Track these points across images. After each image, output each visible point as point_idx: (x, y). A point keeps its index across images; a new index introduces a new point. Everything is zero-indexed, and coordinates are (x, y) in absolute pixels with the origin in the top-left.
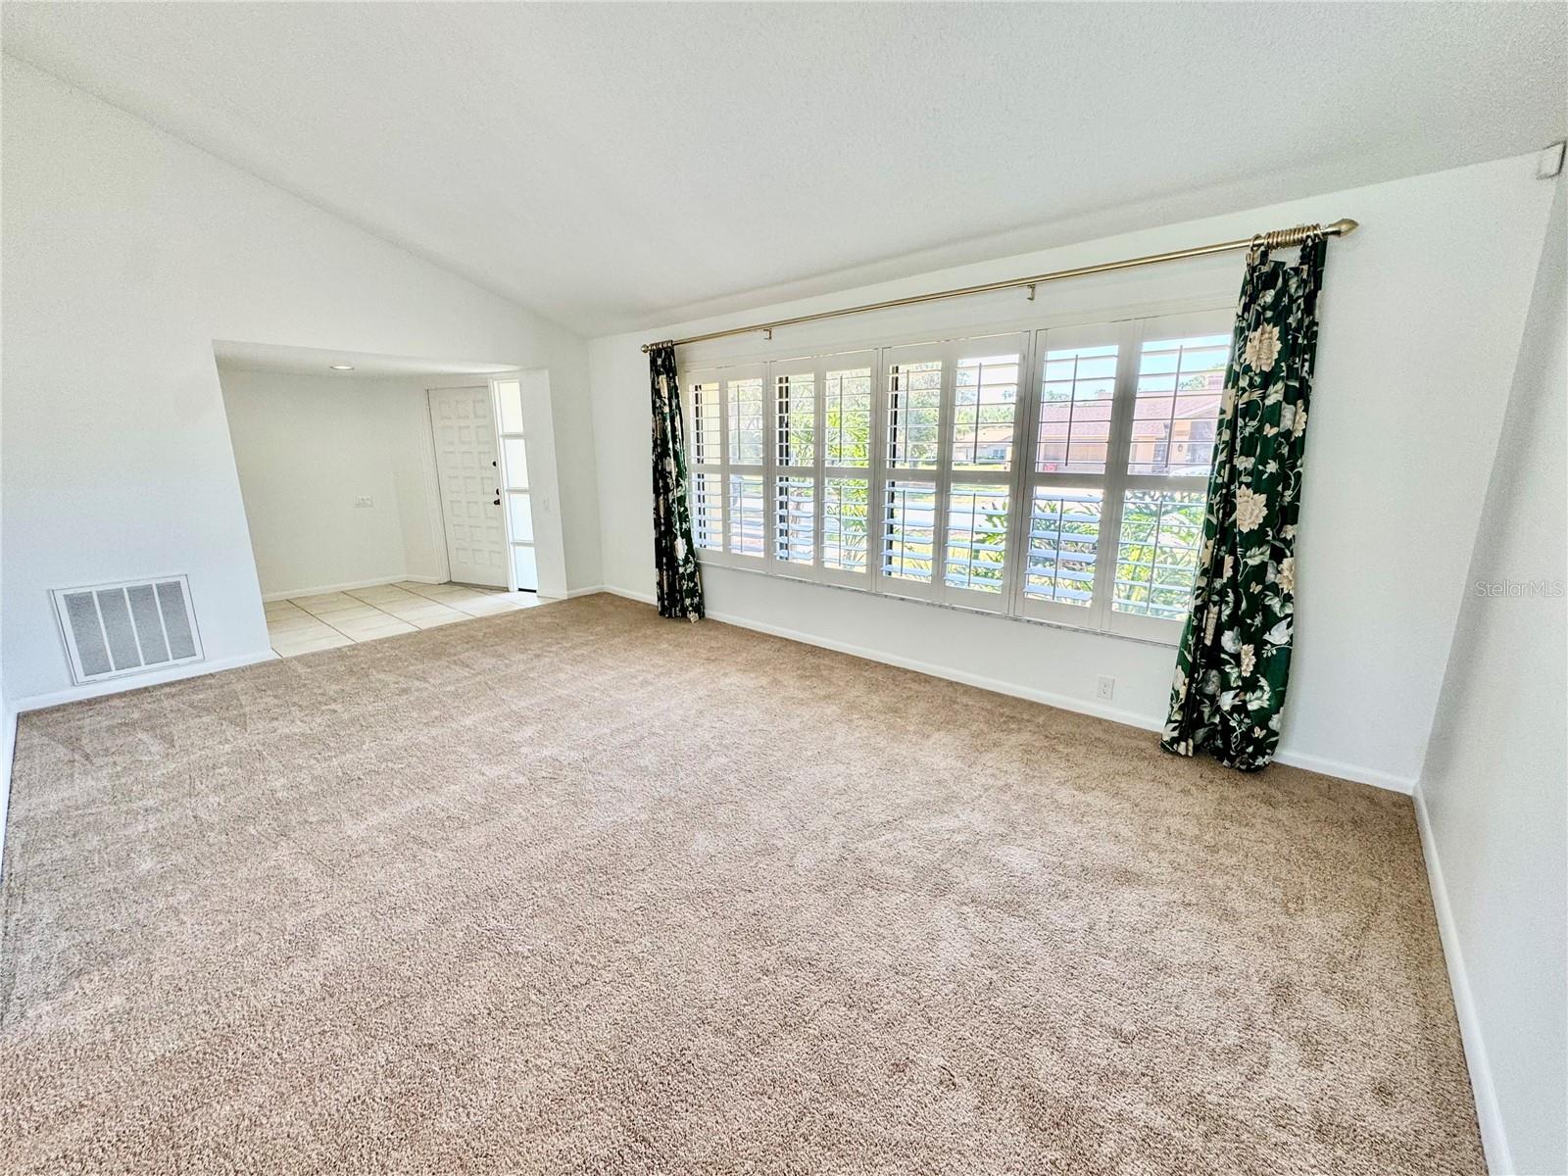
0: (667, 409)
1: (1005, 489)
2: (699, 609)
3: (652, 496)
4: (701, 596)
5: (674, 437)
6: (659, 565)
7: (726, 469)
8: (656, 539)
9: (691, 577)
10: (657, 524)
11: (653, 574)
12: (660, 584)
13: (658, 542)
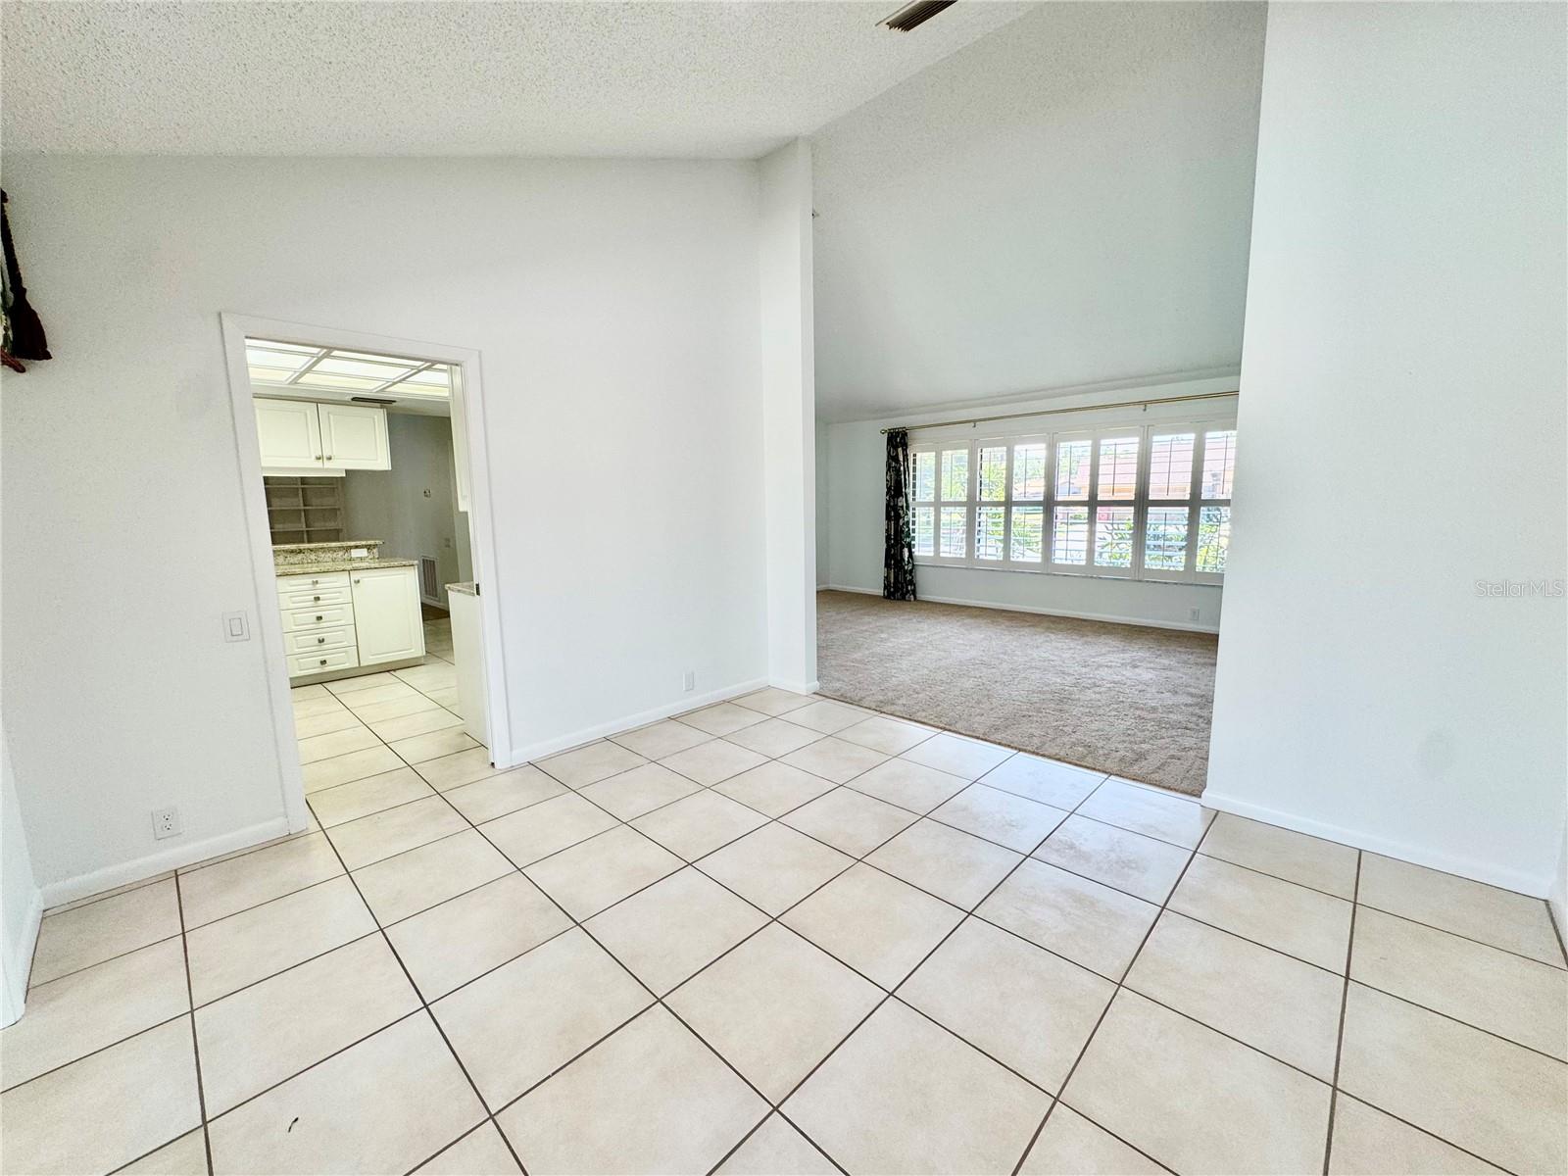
0: (902, 468)
1: (1131, 509)
2: (914, 592)
3: (885, 522)
4: (915, 585)
5: (905, 485)
6: (887, 565)
7: (938, 504)
8: (887, 550)
9: (911, 571)
10: (888, 538)
11: (881, 571)
12: (887, 578)
13: (888, 551)
